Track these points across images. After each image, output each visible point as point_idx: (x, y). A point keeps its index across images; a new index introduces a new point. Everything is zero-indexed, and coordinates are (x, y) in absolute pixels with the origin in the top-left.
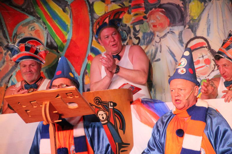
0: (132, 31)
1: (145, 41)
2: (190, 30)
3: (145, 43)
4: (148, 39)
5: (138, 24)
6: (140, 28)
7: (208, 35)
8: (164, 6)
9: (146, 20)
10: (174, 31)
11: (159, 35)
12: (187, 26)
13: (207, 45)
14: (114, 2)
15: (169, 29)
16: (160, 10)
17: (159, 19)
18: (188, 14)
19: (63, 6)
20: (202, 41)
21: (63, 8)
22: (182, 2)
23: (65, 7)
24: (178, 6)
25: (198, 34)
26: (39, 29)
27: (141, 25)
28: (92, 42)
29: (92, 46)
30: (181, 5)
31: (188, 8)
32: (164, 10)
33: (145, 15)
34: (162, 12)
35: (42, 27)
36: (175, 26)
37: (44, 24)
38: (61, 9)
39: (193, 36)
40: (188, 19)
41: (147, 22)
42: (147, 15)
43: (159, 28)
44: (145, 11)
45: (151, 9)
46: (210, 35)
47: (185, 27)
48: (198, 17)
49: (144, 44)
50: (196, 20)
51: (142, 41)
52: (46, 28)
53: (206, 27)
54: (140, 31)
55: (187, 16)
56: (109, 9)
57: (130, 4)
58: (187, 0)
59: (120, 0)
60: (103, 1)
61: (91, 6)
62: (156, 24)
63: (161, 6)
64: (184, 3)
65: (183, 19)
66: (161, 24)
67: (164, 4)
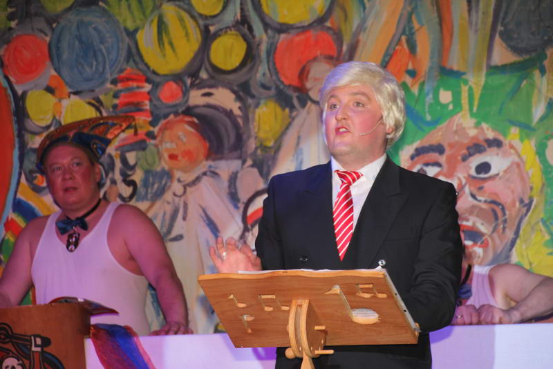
0: (118, 165)
1: (149, 191)
2: (255, 170)
3: (149, 196)
4: (156, 186)
5: (133, 150)
6: (138, 159)
8: (197, 111)
9: (152, 142)
10: (218, 171)
11: (182, 179)
12: (249, 162)
14: (76, 93)
15: (207, 167)
16: (187, 119)
17: (185, 140)
18: (252, 133)
22: (238, 104)
24: (229, 114)
27: (141, 153)
28: (17, 188)
29: (19, 196)
30: (237, 112)
31: (254, 119)
32: (195, 120)
33: (151, 129)
34: (191, 124)
36: (221, 159)
39: (261, 187)
40: (252, 145)
41: (156, 146)
42: (156, 130)
43: (183, 161)
44: (150, 119)
45: (166, 116)
47: (244, 162)
48: (276, 142)
49: (145, 198)
50: (270, 148)
51: (141, 190)
53: (293, 166)
54: (136, 168)
55: (249, 137)
56: (64, 111)
57: (116, 101)
58: (250, 101)
59: (93, 91)
60: (50, 90)
61: (20, 100)
62: (175, 153)
63: (189, 111)
64: (245, 108)
65: (239, 144)
66: (188, 154)
67: (197, 106)
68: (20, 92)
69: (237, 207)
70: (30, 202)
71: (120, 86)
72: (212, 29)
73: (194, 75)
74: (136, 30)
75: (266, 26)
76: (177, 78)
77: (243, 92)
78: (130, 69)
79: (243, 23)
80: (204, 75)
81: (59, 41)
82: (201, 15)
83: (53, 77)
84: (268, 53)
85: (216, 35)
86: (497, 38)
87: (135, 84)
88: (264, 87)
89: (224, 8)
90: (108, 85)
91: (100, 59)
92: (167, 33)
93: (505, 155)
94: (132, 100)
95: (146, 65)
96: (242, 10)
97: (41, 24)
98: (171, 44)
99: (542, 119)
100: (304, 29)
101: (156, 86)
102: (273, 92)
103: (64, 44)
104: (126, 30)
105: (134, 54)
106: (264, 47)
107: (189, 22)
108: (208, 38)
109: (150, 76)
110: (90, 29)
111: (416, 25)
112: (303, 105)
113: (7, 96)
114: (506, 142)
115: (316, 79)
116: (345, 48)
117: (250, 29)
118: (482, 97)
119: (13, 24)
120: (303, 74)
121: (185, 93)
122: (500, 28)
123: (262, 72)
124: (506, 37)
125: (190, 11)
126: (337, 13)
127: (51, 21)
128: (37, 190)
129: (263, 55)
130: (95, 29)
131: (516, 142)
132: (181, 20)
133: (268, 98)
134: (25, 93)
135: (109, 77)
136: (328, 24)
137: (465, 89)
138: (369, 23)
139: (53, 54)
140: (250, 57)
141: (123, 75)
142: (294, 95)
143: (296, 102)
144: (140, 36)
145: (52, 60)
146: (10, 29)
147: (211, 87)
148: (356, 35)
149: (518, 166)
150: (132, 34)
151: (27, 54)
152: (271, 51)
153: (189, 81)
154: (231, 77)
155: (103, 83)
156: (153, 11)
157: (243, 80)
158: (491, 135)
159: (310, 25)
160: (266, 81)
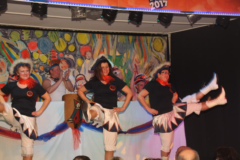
2: (77, 71)
7: (85, 74)
8: (66, 59)
10: (71, 70)
12: (76, 69)
13: (84, 78)
14: (43, 53)
15: (68, 69)
17: (64, 64)
18: (77, 64)
19: (17, 52)
20: (82, 76)
21: (17, 53)
22: (74, 58)
23: (18, 52)
24: (72, 60)
25: (81, 73)
26: (3, 61)
30: (74, 60)
31: (77, 61)
32: (66, 60)
34: (65, 61)
35: (5, 61)
36: (71, 68)
37: (6, 59)
38: (16, 53)
39: (79, 74)
40: (77, 66)
43: (64, 68)
46: (86, 74)
47: (75, 69)
48: (81, 66)
52: (7, 62)
53: (84, 71)
56: (40, 57)
57: (51, 56)
58: (76, 58)
59: (46, 53)
60: (37, 52)
61: (32, 54)
62: (63, 66)
63: (65, 59)
64: (75, 59)
65: (74, 66)
66: (65, 67)
67: (66, 58)
68: (31, 52)
69: (74, 77)
70: (34, 74)
71: (51, 53)
72: (69, 44)
73: (66, 52)
74: (54, 42)
75: (79, 44)
76: (62, 52)
77: (75, 56)
78: (53, 50)
79: (74, 43)
80: (67, 52)
81: (39, 43)
82: (66, 41)
83: (38, 50)
84: (79, 49)
85: (69, 45)
86: (117, 51)
87: (54, 53)
88: (78, 55)
89: (71, 40)
90: (49, 52)
91: (47, 47)
92: (60, 44)
93: (119, 71)
94: (54, 55)
95: (56, 49)
96: (74, 41)
97: (36, 39)
98: (61, 45)
99: (124, 65)
100: (85, 45)
101: (58, 53)
102: (80, 56)
103: (40, 44)
104: (52, 42)
105: (54, 47)
106: (78, 48)
107: (64, 42)
108: (68, 45)
109: (57, 51)
110: (45, 41)
111: (104, 47)
112: (86, 59)
113: (29, 53)
114: (119, 69)
115: (87, 55)
116: (92, 50)
117: (76, 44)
118: (115, 61)
119: (30, 39)
120: (85, 54)
121: (64, 55)
122: (117, 49)
123: (78, 53)
124: (118, 51)
125: (64, 40)
126: (91, 43)
127: (37, 39)
128: (36, 72)
129: (78, 49)
130: (46, 41)
131: (120, 69)
132: (63, 41)
133: (79, 57)
134: (32, 52)
135: (49, 51)
136: (89, 45)
137: (112, 59)
138: (96, 45)
139: (38, 45)
140: (76, 49)
141: (52, 51)
142: (84, 57)
143: (84, 58)
144: (55, 43)
145: (38, 46)
146: (29, 40)
147: (69, 54)
148: (94, 48)
149: (121, 73)
150: (54, 43)
151: (33, 45)
152: (80, 49)
153: (65, 53)
154: (72, 53)
155: (48, 52)
156: (57, 39)
157: (74, 54)
158: (117, 67)
159: (86, 45)
160: (79, 54)
